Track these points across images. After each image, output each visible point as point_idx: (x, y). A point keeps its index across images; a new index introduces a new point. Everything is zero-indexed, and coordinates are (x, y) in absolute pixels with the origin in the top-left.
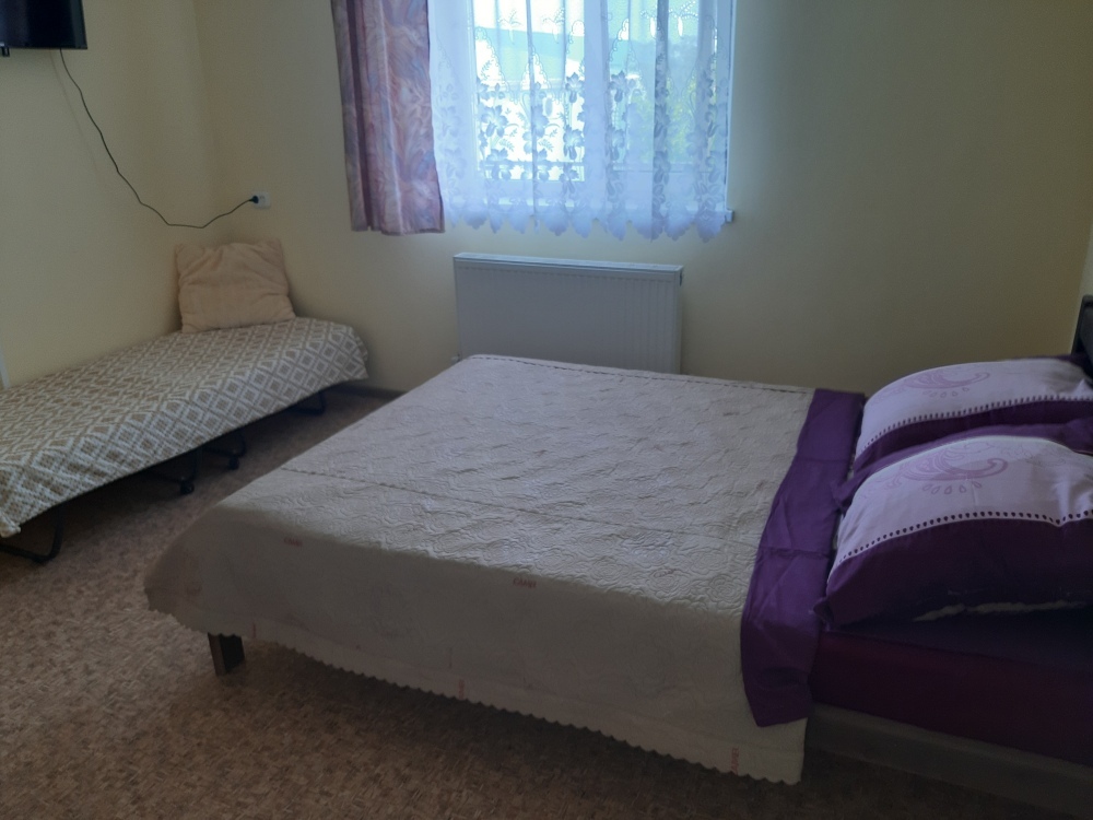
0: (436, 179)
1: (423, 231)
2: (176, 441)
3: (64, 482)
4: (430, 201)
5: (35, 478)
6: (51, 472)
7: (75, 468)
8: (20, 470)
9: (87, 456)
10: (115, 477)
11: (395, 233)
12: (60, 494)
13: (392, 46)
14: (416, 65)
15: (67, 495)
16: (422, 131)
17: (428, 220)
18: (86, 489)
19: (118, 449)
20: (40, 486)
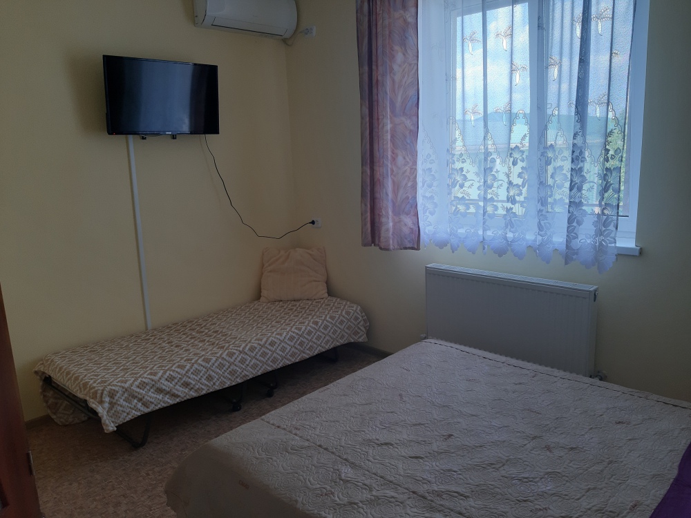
0: (416, 215)
1: (406, 248)
2: (230, 377)
3: (151, 400)
4: (412, 229)
5: (133, 396)
6: (144, 392)
7: (160, 391)
8: (124, 390)
9: (169, 383)
10: (185, 399)
11: (387, 249)
12: (147, 407)
13: (393, 130)
14: (409, 141)
15: (152, 408)
16: (409, 184)
17: (409, 241)
18: (165, 405)
19: (190, 380)
20: (135, 401)
